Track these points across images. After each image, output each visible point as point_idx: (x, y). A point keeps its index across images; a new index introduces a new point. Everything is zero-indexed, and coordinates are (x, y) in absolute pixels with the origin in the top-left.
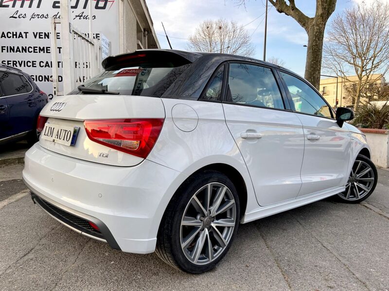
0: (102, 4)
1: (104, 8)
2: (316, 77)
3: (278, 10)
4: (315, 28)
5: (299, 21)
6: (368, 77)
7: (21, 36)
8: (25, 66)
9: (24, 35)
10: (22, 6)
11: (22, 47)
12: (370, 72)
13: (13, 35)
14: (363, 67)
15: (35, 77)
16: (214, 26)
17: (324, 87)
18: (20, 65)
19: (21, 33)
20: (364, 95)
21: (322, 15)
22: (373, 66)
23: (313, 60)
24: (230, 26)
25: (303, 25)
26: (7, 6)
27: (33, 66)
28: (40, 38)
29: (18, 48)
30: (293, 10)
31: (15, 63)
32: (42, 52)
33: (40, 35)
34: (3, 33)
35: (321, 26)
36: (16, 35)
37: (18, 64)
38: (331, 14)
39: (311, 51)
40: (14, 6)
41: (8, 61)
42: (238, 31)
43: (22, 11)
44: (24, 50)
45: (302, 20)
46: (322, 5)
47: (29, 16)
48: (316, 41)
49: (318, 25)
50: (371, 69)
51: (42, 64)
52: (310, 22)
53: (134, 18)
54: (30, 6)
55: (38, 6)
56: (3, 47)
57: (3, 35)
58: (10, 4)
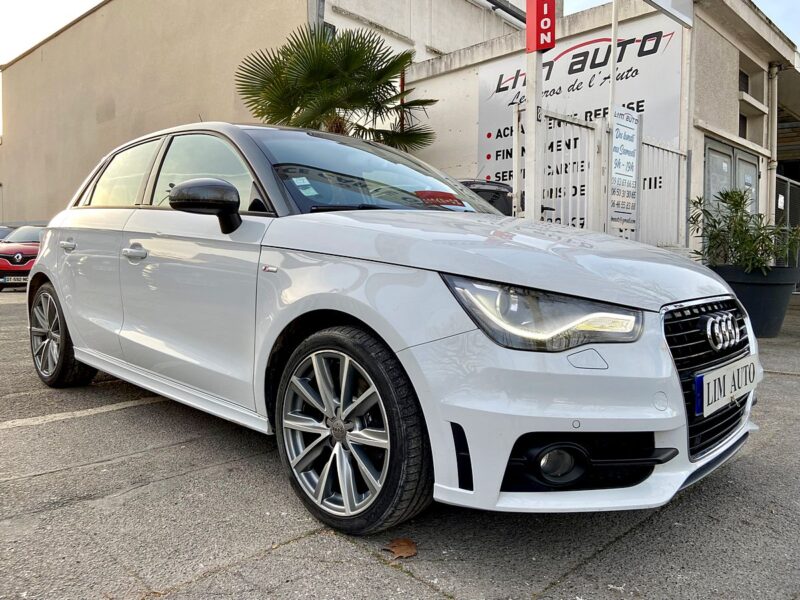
0: (650, 45)
1: (654, 50)
10: (524, 84)
26: (506, 89)
34: (499, 131)
40: (514, 86)
41: (503, 173)
53: (729, 51)
55: (547, 77)
56: (497, 156)
57: (499, 135)
58: (510, 84)
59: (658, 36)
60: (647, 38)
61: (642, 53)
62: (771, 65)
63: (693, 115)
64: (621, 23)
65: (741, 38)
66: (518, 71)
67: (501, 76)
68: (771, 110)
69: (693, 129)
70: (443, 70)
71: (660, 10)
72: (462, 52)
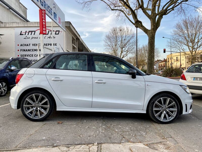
0: (57, 33)
1: (58, 34)
2: (152, 55)
3: (136, 27)
4: (151, 34)
5: (144, 31)
6: (196, 52)
7: (28, 45)
8: (29, 56)
9: (29, 45)
10: (28, 34)
11: (28, 50)
12: (197, 49)
13: (25, 45)
14: (193, 47)
15: (33, 60)
16: (118, 29)
17: (177, 57)
18: (27, 56)
19: (28, 44)
20: (197, 61)
21: (153, 29)
22: (198, 47)
23: (150, 48)
24: (126, 29)
25: (146, 33)
26: (23, 35)
27: (32, 56)
28: (35, 46)
29: (27, 50)
30: (141, 27)
31: (25, 55)
32: (35, 51)
33: (35, 45)
34: (21, 44)
35: (153, 33)
36: (26, 45)
37: (26, 56)
38: (158, 28)
39: (150, 44)
40: (25, 34)
41: (23, 55)
42: (130, 31)
43: (28, 36)
44: (29, 50)
45: (145, 30)
46: (153, 24)
47: (31, 38)
48: (151, 40)
49: (152, 33)
50: (197, 48)
51: (35, 55)
52: (149, 31)
53: (71, 36)
54: (31, 34)
55: (34, 34)
56: (21, 50)
57: (21, 45)
58: (24, 34)
59: (59, 31)
60: (56, 31)
61: (56, 34)
62: (76, 39)
63: (66, 48)
64: (53, 27)
65: (72, 34)
66: (26, 31)
67: (21, 32)
68: (77, 48)
69: (66, 51)
70: (3, 26)
71: (59, 26)
72: (9, 23)
